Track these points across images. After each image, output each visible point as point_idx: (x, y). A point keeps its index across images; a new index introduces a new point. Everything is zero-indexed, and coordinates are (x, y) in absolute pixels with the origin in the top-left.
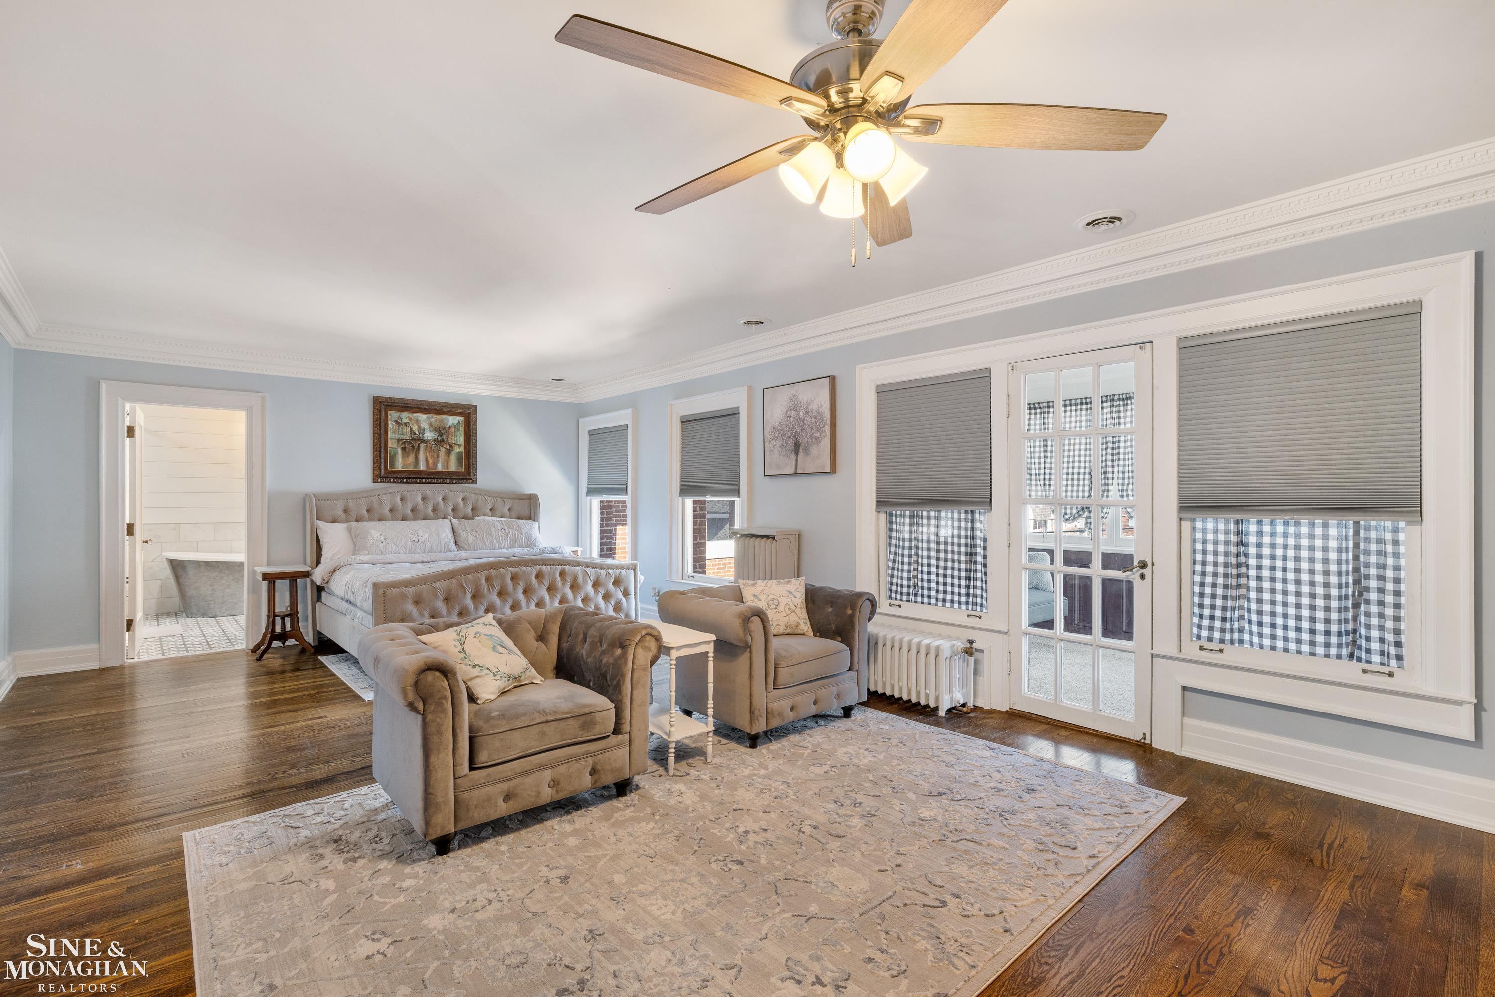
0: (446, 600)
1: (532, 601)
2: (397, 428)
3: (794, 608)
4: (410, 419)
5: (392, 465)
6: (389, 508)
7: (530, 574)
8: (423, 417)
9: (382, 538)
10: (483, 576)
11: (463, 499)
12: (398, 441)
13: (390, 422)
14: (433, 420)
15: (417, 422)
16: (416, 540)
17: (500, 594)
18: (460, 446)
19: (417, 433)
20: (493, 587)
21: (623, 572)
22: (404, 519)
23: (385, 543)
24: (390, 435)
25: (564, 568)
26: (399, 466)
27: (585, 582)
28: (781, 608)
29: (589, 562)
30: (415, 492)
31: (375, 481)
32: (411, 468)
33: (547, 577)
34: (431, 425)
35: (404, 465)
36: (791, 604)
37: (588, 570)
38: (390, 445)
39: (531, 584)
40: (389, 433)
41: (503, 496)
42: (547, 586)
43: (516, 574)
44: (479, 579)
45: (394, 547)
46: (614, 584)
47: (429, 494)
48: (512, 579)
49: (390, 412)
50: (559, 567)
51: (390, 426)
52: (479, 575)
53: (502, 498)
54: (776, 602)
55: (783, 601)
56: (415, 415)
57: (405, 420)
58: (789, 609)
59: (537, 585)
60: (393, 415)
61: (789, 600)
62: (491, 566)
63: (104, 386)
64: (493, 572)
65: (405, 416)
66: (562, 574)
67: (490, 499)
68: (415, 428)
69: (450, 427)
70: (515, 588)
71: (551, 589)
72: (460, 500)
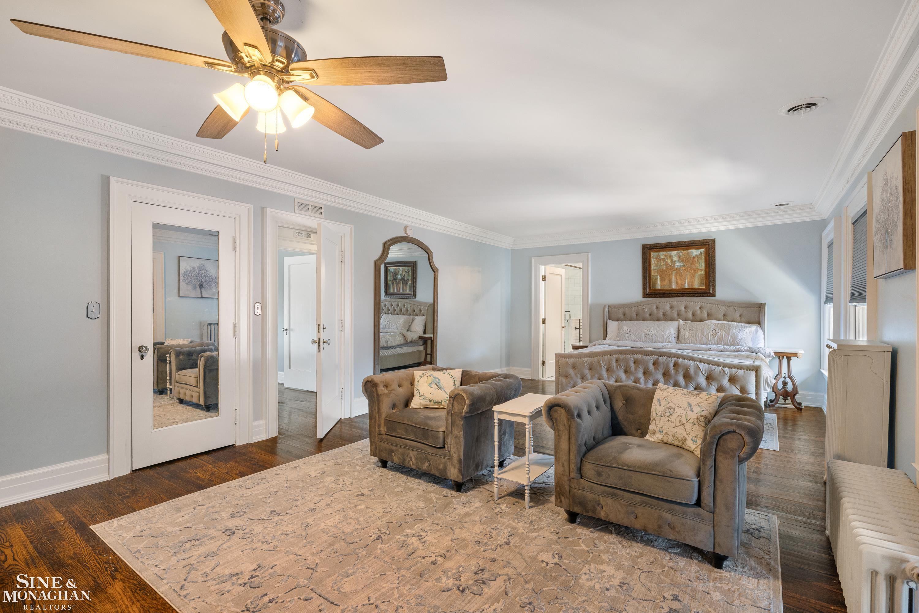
0: (590, 369)
1: (649, 381)
2: (657, 262)
3: (685, 421)
4: (666, 256)
5: (654, 286)
6: (649, 313)
7: (647, 362)
8: (674, 253)
9: (628, 331)
10: (614, 358)
11: (700, 308)
12: (658, 271)
13: (652, 259)
14: (681, 254)
15: (671, 257)
16: (648, 333)
17: (626, 372)
18: (701, 270)
19: (670, 264)
20: (620, 366)
21: (741, 372)
22: (658, 320)
23: (629, 334)
24: (653, 268)
25: (677, 361)
26: (659, 287)
27: (696, 373)
28: (673, 418)
29: (704, 359)
30: (666, 303)
31: (644, 297)
32: (666, 288)
33: (662, 366)
34: (680, 258)
35: (661, 286)
36: (684, 416)
37: (701, 365)
38: (653, 274)
39: (648, 369)
40: (652, 266)
41: (734, 305)
42: (662, 372)
43: (637, 360)
44: (611, 360)
45: (634, 337)
46: (730, 380)
47: (674, 304)
48: (635, 363)
49: (652, 253)
50: (674, 360)
51: (653, 262)
52: (612, 357)
53: (734, 307)
54: (672, 410)
55: (678, 411)
56: (669, 252)
57: (662, 257)
58: (680, 421)
59: (653, 370)
60: (654, 254)
61: (685, 412)
62: (621, 352)
63: (533, 260)
64: (621, 356)
65: (662, 254)
66: (676, 365)
67: (722, 308)
68: (669, 261)
69: (694, 258)
70: (636, 369)
71: (646, 373)
72: (698, 308)
